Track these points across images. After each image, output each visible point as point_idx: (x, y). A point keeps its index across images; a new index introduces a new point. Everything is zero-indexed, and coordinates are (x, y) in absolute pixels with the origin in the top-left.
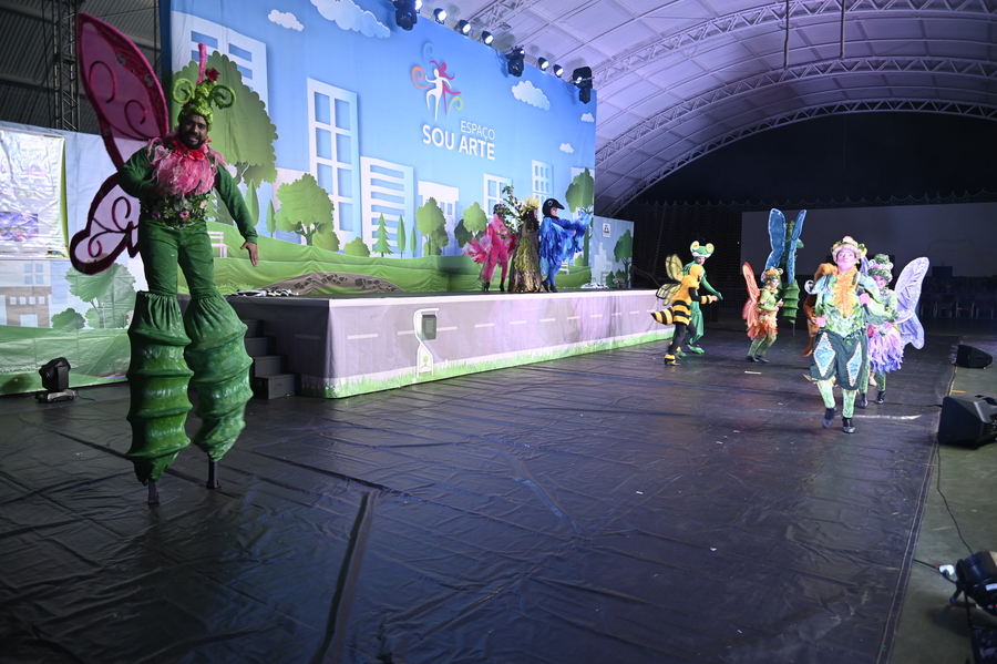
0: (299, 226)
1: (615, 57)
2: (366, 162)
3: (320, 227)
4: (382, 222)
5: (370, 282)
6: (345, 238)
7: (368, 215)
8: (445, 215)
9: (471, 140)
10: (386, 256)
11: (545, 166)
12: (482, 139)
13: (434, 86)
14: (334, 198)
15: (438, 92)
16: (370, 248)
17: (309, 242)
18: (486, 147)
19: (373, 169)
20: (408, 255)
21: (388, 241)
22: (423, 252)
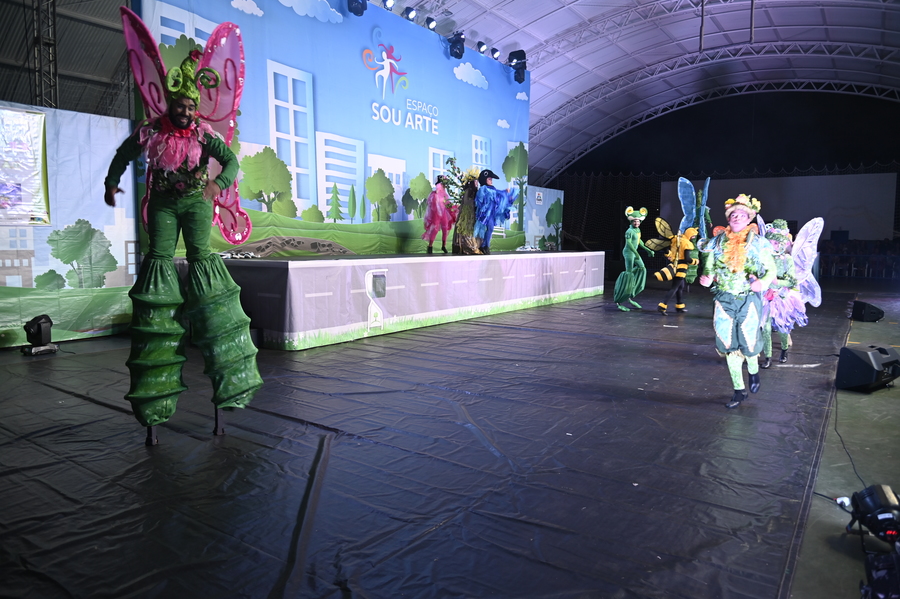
0: (260, 194)
1: (547, 42)
2: (321, 136)
3: (279, 196)
4: (335, 191)
5: (324, 246)
6: (302, 206)
7: (323, 185)
8: (394, 185)
9: (417, 116)
10: (338, 221)
11: (484, 140)
12: (428, 115)
13: (382, 68)
14: (293, 169)
15: (385, 73)
16: (325, 215)
17: (270, 210)
18: (431, 122)
19: (327, 142)
20: (358, 220)
21: (340, 209)
22: (372, 218)
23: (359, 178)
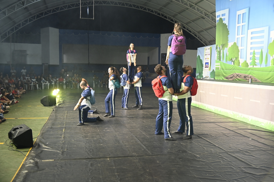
0: (232, 59)
2: (250, 31)
3: (236, 58)
4: (254, 53)
5: (249, 77)
6: (242, 61)
7: (249, 51)
10: (255, 67)
14: (240, 48)
16: (249, 64)
17: (234, 64)
19: (252, 33)
20: (263, 66)
21: (256, 61)
22: (271, 63)
23: (265, 45)
